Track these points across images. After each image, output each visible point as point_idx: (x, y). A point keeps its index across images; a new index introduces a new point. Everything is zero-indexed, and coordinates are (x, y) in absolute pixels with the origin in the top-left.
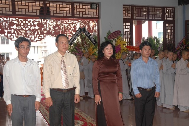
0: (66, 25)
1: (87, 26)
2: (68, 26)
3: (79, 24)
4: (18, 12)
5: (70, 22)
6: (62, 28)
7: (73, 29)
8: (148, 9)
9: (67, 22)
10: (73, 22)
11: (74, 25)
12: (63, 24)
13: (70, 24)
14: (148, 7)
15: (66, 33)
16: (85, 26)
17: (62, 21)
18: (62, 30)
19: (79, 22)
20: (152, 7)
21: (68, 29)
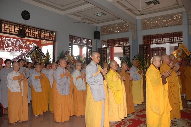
0: (9, 42)
1: (24, 44)
2: (11, 43)
3: (18, 42)
4: (4, 30)
5: (12, 40)
6: (5, 43)
7: (14, 45)
8: (80, 39)
9: (10, 40)
10: (14, 40)
11: (15, 42)
12: (7, 41)
13: (12, 41)
14: (80, 38)
15: (8, 47)
16: (23, 44)
17: (6, 38)
18: (6, 45)
19: (19, 40)
20: (82, 38)
21: (11, 45)
